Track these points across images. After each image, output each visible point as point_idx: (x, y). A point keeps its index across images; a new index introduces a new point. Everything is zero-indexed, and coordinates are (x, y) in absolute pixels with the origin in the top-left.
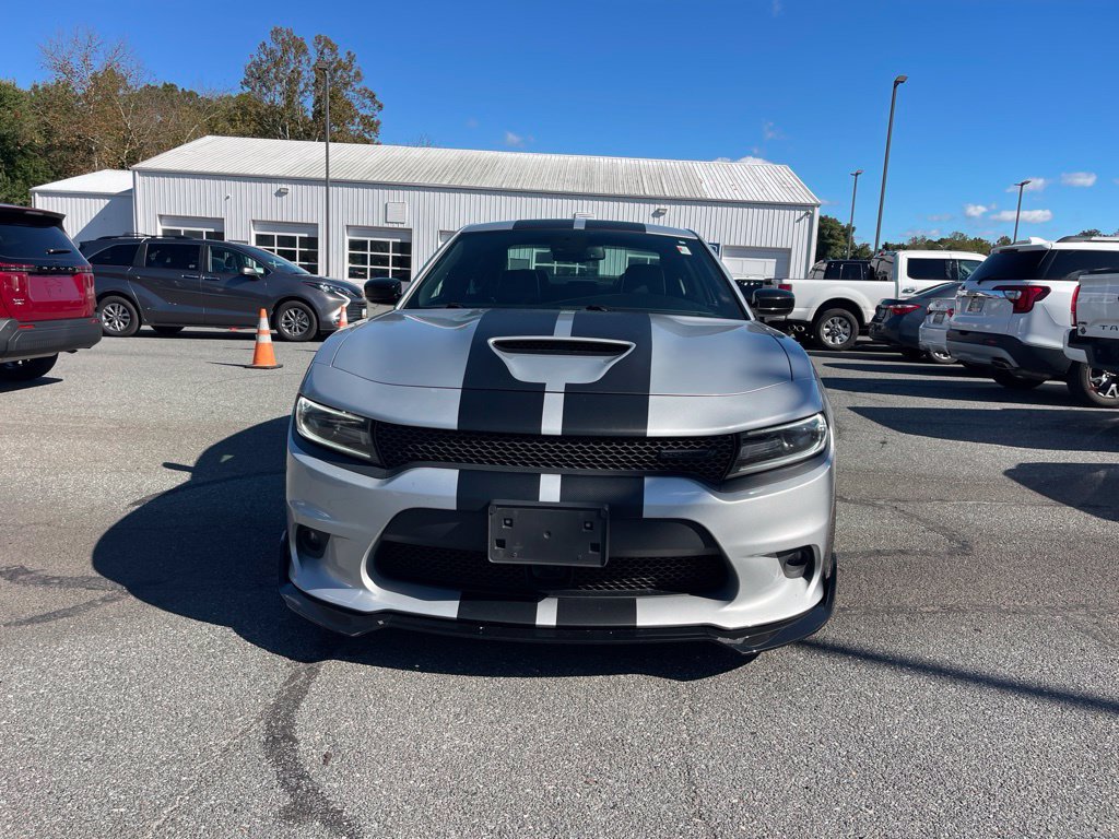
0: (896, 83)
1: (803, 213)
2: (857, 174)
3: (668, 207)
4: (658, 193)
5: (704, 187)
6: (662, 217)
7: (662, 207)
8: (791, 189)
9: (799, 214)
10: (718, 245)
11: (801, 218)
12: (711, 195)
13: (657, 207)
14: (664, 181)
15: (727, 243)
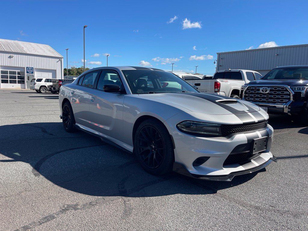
0: (84, 27)
1: (59, 60)
2: (67, 50)
3: (14, 55)
4: (9, 51)
5: (24, 49)
6: (12, 58)
7: (12, 55)
8: (53, 52)
9: (57, 60)
10: (33, 68)
11: (58, 61)
12: (28, 52)
13: (10, 55)
14: (10, 47)
15: (36, 67)
